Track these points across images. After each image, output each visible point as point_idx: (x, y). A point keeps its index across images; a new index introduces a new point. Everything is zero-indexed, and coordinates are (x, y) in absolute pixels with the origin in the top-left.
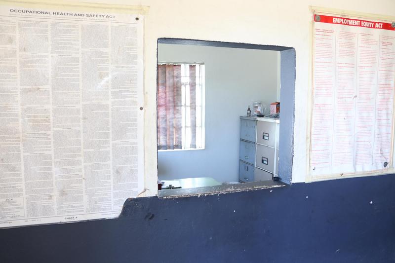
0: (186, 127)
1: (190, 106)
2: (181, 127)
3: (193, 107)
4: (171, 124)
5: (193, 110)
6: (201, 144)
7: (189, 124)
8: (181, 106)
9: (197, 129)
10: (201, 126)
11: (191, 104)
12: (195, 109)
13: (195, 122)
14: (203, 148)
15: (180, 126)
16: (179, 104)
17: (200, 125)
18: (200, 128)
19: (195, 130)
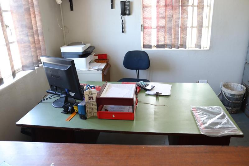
0: (192, 27)
1: (198, 6)
2: (187, 27)
3: (201, 7)
4: (177, 23)
5: (201, 10)
6: (206, 44)
7: (195, 24)
8: (188, 6)
9: (203, 29)
10: (208, 27)
11: (198, 3)
12: (203, 8)
13: (202, 22)
14: (208, 48)
15: (185, 26)
16: (186, 4)
17: (207, 25)
18: (207, 28)
19: (201, 30)
